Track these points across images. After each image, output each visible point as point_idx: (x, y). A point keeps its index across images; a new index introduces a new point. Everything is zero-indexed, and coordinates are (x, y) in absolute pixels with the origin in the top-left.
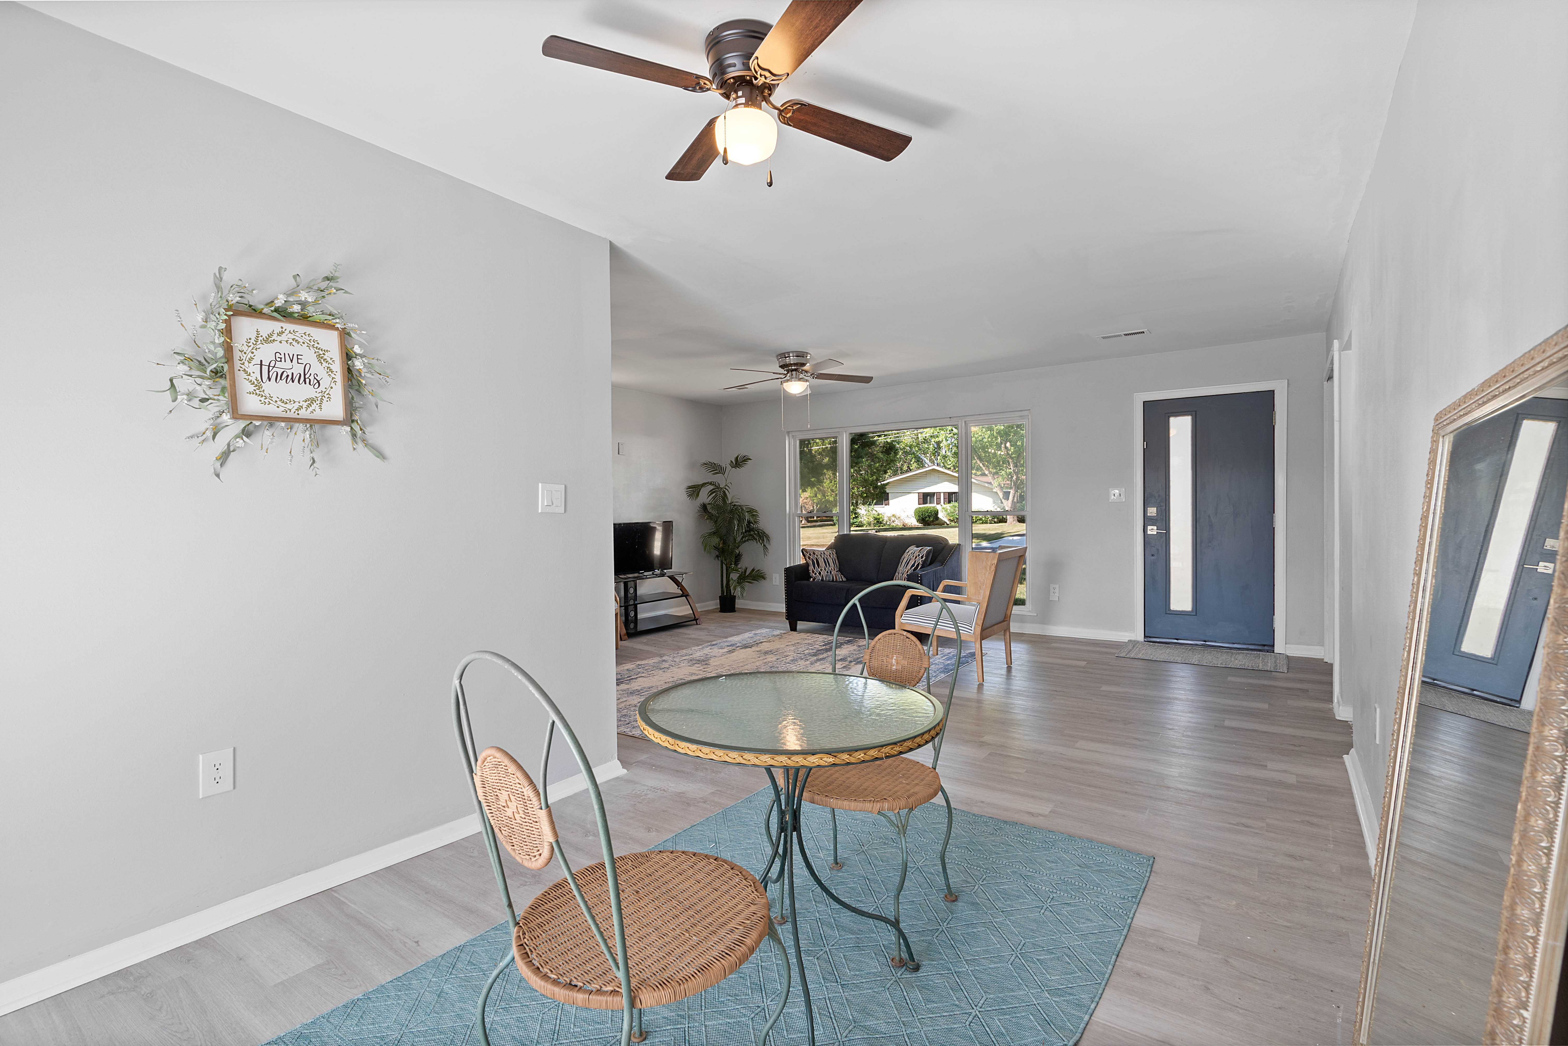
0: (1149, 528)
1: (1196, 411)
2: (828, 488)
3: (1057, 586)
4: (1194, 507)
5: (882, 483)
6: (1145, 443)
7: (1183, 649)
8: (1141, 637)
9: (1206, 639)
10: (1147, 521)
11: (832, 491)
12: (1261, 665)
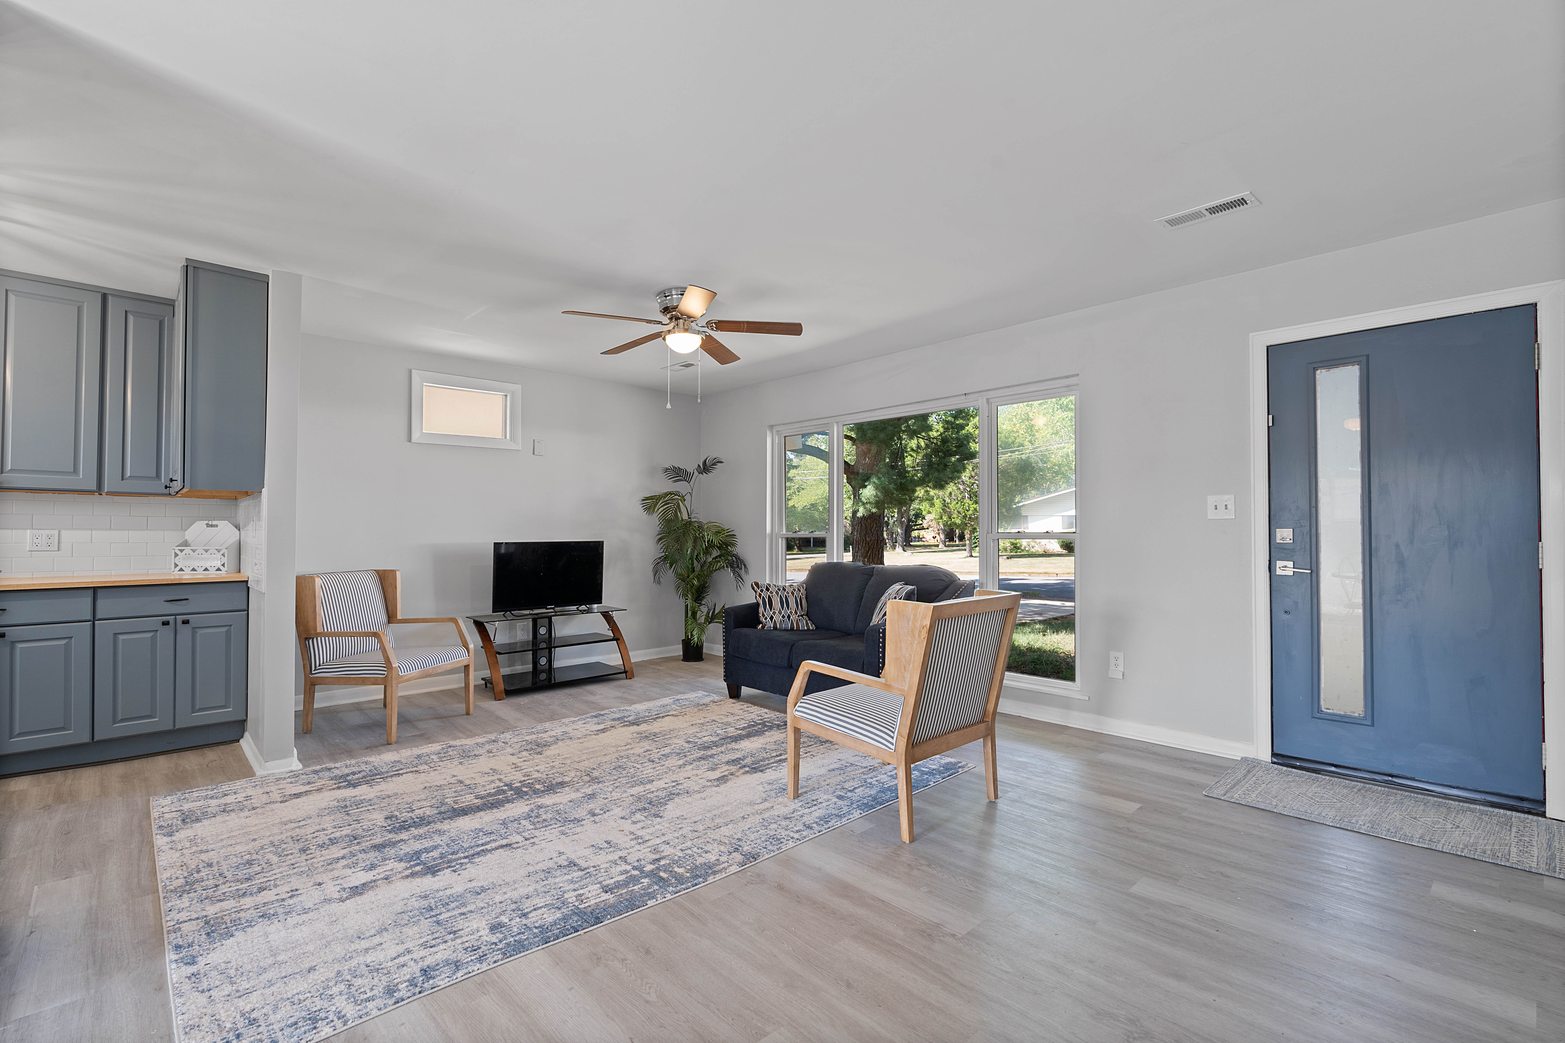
0: (1279, 564)
1: (1368, 356)
2: (954, 510)
3: (1121, 655)
4: (1367, 528)
5: (1017, 505)
6: (1271, 417)
7: (1345, 787)
8: (1265, 755)
9: (1395, 772)
10: (1275, 551)
11: (959, 512)
12: (1514, 850)
